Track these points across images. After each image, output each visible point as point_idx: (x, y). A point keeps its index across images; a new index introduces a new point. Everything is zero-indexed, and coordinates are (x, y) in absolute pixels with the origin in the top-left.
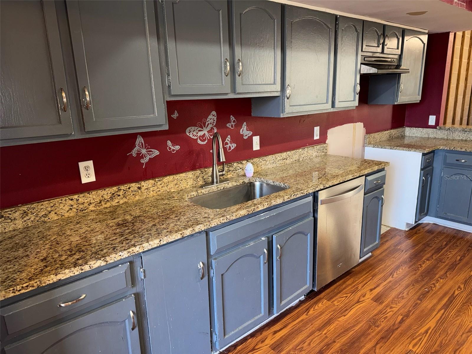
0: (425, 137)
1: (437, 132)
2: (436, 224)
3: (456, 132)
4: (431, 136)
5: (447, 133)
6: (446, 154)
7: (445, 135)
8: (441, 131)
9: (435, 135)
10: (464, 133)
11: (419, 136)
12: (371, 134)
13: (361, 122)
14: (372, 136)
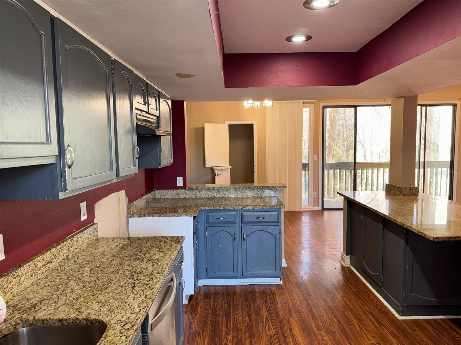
0: (176, 198)
1: (186, 192)
2: (206, 285)
3: (202, 191)
4: (182, 196)
5: (195, 193)
6: (207, 213)
7: (193, 194)
8: (190, 191)
9: (185, 196)
10: (209, 191)
11: (170, 197)
12: (133, 203)
13: (123, 190)
14: (134, 204)
